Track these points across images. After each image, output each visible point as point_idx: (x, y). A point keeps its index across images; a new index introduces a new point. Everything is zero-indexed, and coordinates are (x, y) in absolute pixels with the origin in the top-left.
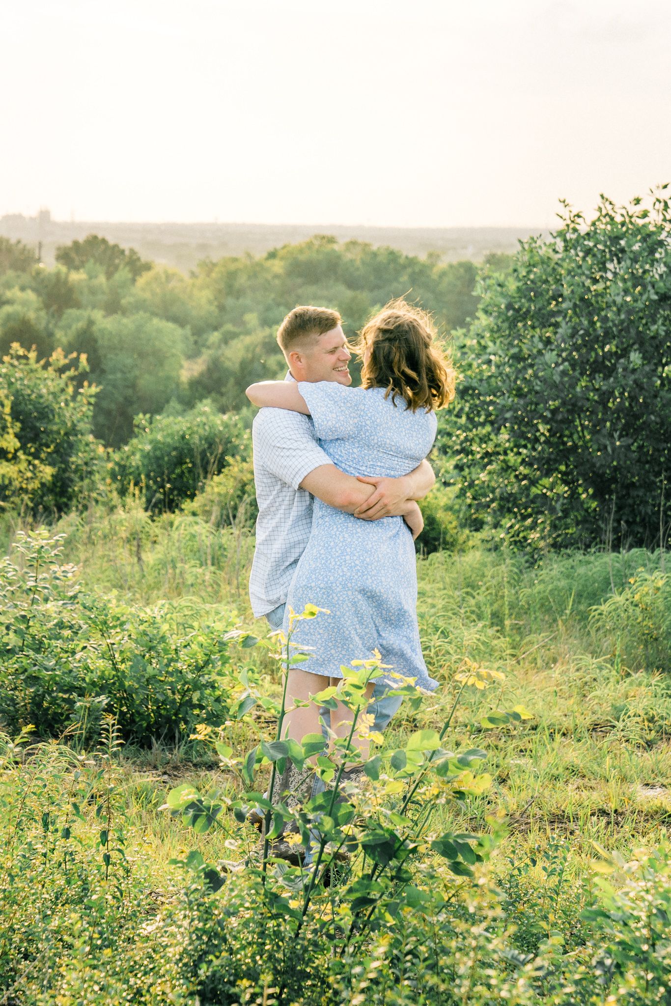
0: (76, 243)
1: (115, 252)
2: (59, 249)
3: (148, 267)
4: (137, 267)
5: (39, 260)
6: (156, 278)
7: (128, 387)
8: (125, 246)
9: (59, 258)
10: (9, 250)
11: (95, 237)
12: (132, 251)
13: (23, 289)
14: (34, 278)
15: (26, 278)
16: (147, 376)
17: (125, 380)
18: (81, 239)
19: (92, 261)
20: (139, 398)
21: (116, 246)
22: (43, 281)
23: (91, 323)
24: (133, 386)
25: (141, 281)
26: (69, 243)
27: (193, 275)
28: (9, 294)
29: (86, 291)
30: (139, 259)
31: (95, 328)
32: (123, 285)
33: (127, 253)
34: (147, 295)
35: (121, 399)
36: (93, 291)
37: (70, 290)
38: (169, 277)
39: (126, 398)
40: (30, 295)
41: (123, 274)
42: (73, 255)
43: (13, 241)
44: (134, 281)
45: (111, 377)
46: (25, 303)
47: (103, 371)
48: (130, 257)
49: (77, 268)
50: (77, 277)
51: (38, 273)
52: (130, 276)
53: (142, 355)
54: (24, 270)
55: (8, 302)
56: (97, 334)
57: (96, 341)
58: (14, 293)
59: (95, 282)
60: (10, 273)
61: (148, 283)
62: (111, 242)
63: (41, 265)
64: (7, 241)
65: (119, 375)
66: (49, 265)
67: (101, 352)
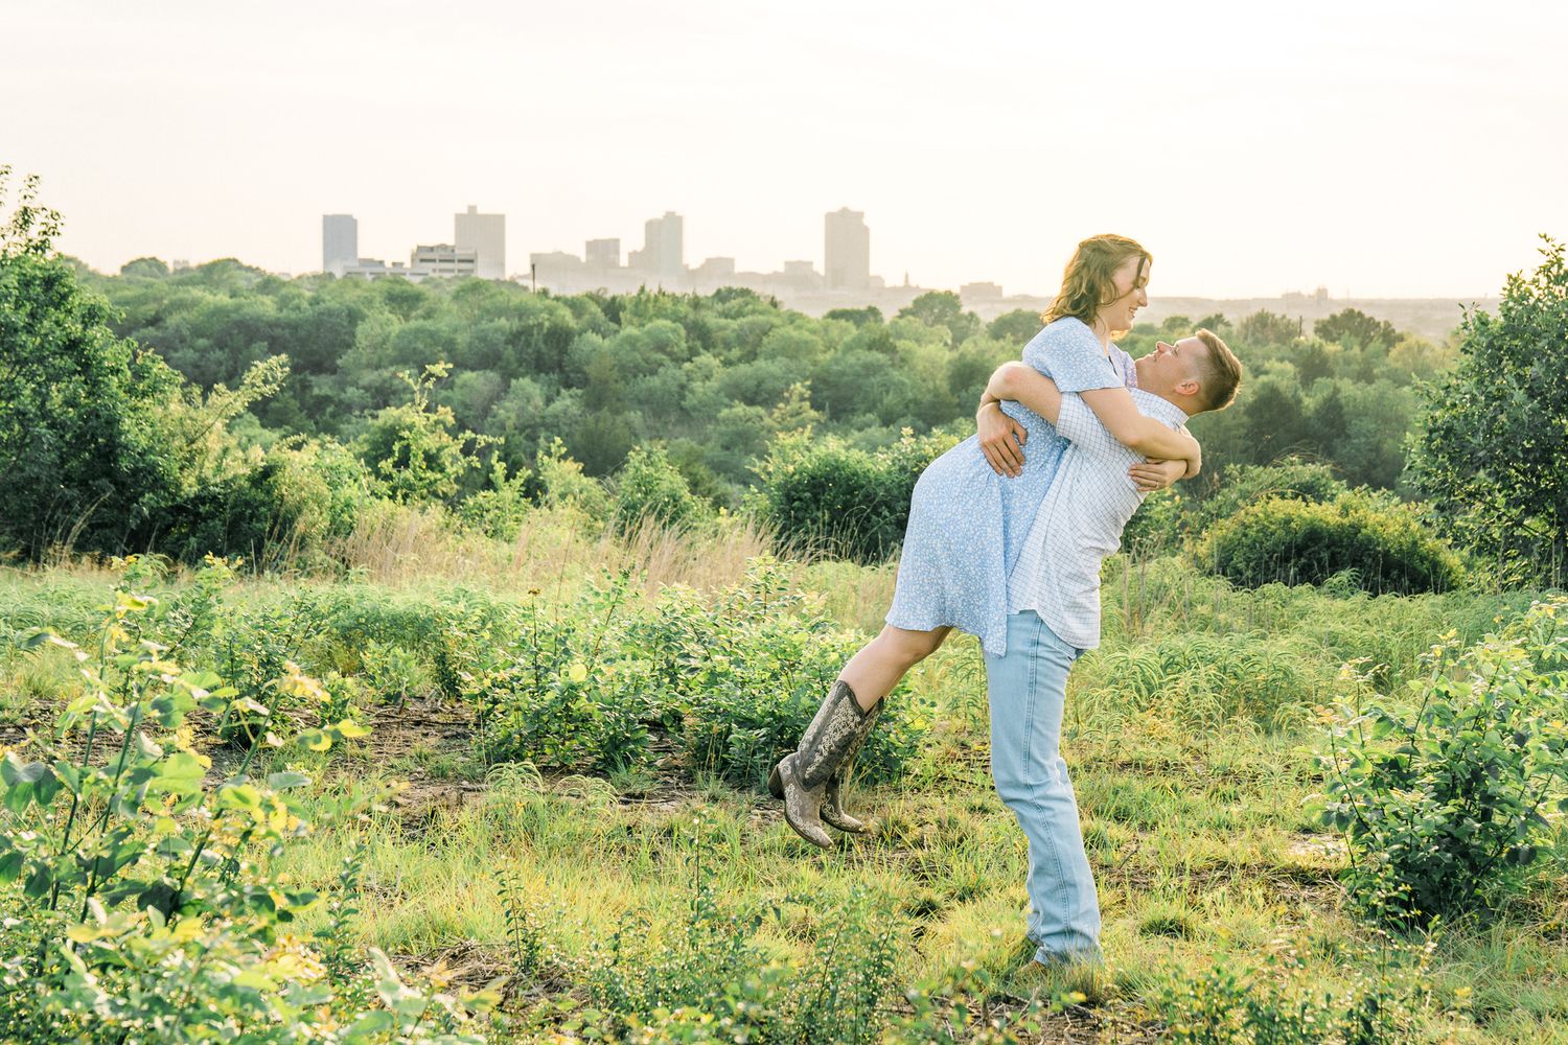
0: (1333, 317)
1: (1371, 324)
2: (1317, 322)
3: (1401, 339)
4: (1390, 338)
5: (1300, 333)
6: (1409, 349)
7: (1371, 450)
8: (1380, 318)
9: (1317, 331)
10: (1275, 325)
11: (1352, 311)
12: (1386, 323)
13: (1281, 360)
14: (1293, 350)
15: (1285, 351)
16: (1390, 441)
17: (1369, 444)
18: (1338, 312)
19: (1347, 332)
20: (1382, 462)
21: (1371, 318)
22: (1301, 352)
23: (1337, 390)
24: (1377, 449)
25: (1394, 352)
26: (1326, 317)
27: (1446, 345)
28: (1267, 365)
29: (1341, 361)
30: (1393, 331)
31: (1339, 396)
32: (1377, 355)
33: (1382, 325)
34: (1399, 365)
35: (1365, 462)
36: (1348, 362)
37: (1325, 361)
38: (1421, 349)
39: (1369, 462)
40: (1289, 367)
41: (1376, 345)
42: (1330, 328)
43: (1278, 316)
44: (1387, 351)
45: (1356, 441)
46: (1282, 373)
47: (1348, 437)
48: (1385, 329)
49: (1333, 341)
50: (1331, 348)
51: (1297, 346)
52: (1384, 346)
53: (1386, 421)
54: (1284, 344)
55: (1266, 373)
56: (1343, 401)
57: (1341, 408)
58: (1273, 365)
59: (1351, 353)
60: (1273, 346)
61: (1400, 353)
62: (1367, 314)
63: (1302, 338)
64: (1273, 316)
65: (1363, 440)
66: (1309, 337)
67: (1346, 418)
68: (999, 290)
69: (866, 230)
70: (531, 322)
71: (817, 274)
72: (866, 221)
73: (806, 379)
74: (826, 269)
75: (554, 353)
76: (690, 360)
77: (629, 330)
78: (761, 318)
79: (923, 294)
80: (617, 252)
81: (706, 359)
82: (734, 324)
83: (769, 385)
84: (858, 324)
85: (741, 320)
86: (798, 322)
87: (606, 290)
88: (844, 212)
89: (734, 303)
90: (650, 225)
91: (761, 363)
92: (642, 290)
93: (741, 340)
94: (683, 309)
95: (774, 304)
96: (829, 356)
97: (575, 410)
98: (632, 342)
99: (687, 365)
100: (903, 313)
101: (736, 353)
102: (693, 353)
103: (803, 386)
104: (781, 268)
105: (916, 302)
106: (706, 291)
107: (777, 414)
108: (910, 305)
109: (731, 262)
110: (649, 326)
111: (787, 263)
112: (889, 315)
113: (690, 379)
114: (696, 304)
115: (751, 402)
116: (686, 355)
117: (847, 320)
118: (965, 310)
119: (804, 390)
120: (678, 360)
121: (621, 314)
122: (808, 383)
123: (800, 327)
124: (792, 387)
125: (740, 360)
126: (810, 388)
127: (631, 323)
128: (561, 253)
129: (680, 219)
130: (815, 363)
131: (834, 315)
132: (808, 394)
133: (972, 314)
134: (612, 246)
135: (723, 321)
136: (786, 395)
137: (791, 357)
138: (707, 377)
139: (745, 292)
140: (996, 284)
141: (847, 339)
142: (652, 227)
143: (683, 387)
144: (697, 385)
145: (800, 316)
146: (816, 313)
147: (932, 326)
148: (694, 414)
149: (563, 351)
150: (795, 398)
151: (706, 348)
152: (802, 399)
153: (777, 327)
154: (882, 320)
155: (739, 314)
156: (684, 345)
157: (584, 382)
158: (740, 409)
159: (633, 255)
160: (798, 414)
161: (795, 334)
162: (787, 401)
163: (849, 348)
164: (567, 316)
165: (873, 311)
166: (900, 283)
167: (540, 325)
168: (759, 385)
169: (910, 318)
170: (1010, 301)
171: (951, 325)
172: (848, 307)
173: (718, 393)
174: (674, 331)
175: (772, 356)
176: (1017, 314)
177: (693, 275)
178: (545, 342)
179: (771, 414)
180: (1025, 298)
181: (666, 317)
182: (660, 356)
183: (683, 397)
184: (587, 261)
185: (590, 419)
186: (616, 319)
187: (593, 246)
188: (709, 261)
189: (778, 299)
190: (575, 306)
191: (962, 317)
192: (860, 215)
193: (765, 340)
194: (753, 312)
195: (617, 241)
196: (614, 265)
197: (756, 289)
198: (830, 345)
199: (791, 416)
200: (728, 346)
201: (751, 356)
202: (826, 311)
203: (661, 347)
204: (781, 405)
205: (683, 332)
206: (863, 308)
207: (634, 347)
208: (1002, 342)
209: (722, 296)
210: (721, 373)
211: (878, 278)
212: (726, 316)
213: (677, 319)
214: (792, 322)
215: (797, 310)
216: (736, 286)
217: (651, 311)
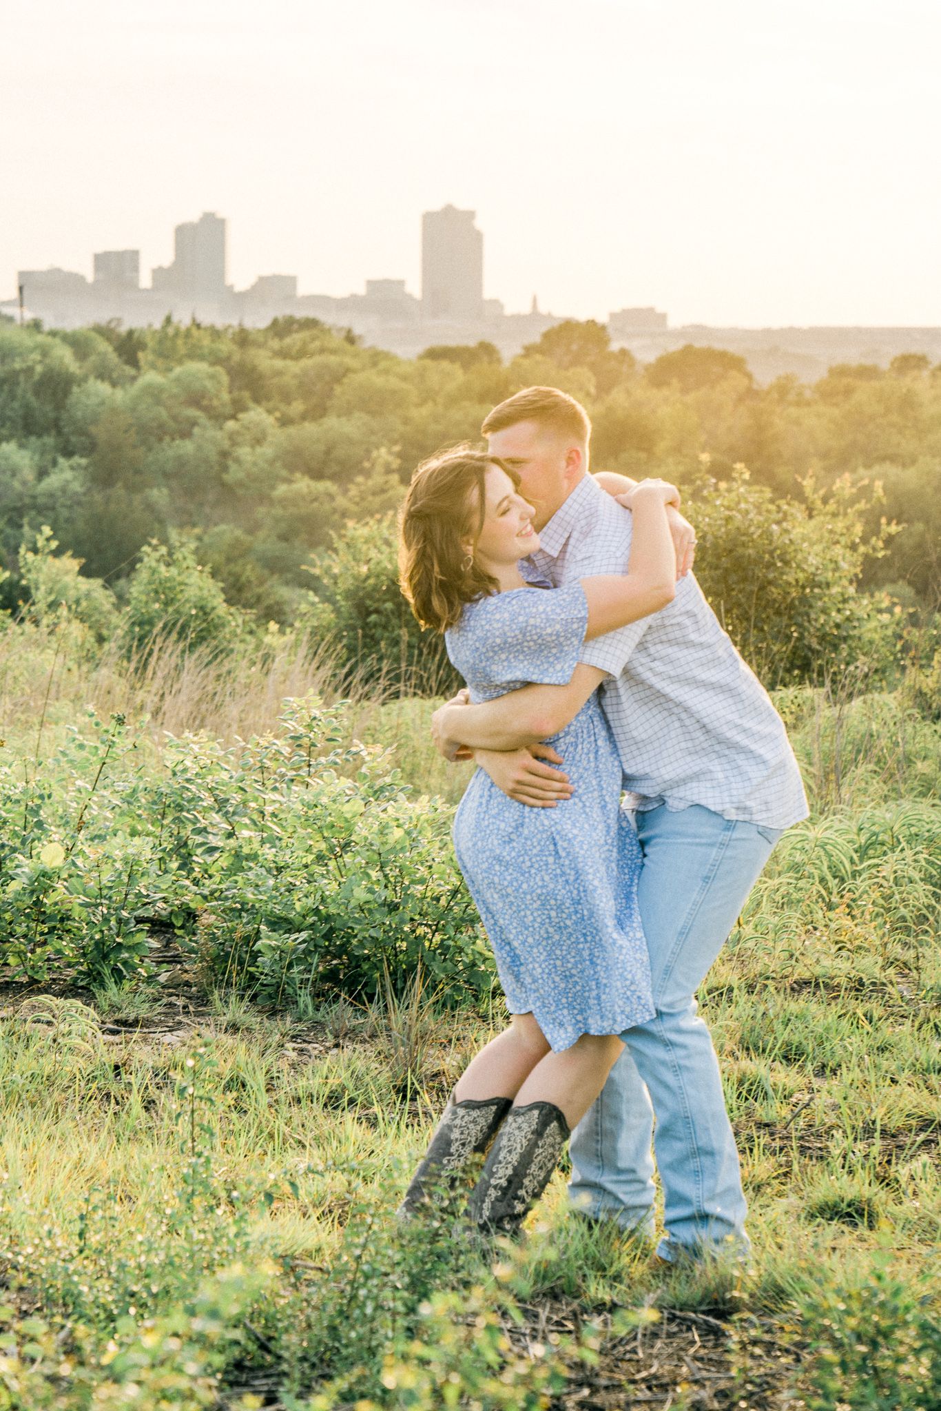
68: (663, 317)
69: (478, 237)
70: (17, 365)
71: (410, 297)
72: (479, 223)
73: (395, 443)
74: (424, 291)
75: (48, 408)
76: (234, 417)
77: (151, 377)
78: (333, 360)
79: (556, 324)
80: (136, 268)
81: (257, 415)
82: (294, 367)
83: (339, 452)
84: (466, 366)
85: (306, 362)
86: (383, 364)
87: (119, 321)
88: (449, 210)
89: (295, 340)
90: (181, 231)
91: (332, 422)
92: (168, 320)
93: (304, 388)
94: (225, 347)
95: (350, 339)
96: (425, 411)
97: (77, 487)
98: (154, 393)
99: (231, 425)
100: (529, 351)
101: (297, 407)
102: (239, 407)
103: (390, 453)
104: (361, 290)
105: (546, 336)
106: (258, 321)
107: (353, 491)
108: (535, 338)
109: (291, 281)
110: (178, 370)
111: (369, 283)
112: (509, 351)
113: (234, 444)
114: (243, 339)
115: (317, 474)
116: (228, 410)
117: (452, 361)
118: (615, 346)
119: (390, 458)
120: (218, 418)
121: (141, 355)
122: (397, 448)
123: (386, 372)
124: (375, 454)
125: (304, 417)
126: (400, 455)
127: (153, 366)
128: (59, 270)
129: (222, 222)
130: (406, 421)
131: (435, 354)
132: (396, 463)
133: (624, 352)
134: (129, 260)
135: (279, 363)
136: (366, 465)
137: (372, 413)
138: (258, 441)
139: (311, 324)
140: (659, 309)
141: (451, 387)
142: (183, 233)
143: (224, 454)
144: (244, 452)
145: (387, 356)
146: (408, 351)
147: (566, 369)
148: (240, 492)
149: (60, 405)
150: (379, 468)
151: (257, 401)
152: (388, 471)
153: (354, 371)
154: (499, 361)
155: (302, 353)
156: (226, 397)
157: (90, 449)
158: (303, 484)
159: (158, 273)
160: (383, 491)
161: (379, 381)
162: (368, 474)
163: (453, 401)
164: (65, 356)
165: (487, 350)
166: (526, 309)
167: (29, 371)
168: (328, 452)
169: (538, 357)
170: (682, 333)
171: (593, 367)
172: (452, 343)
173: (272, 462)
174: (212, 377)
175: (347, 412)
176: (688, 351)
177: (241, 298)
178: (37, 393)
179: (346, 491)
180: (700, 330)
181: (202, 358)
182: (192, 412)
183: (225, 468)
184: (96, 281)
185: (98, 497)
186: (133, 362)
187: (102, 261)
188: (263, 280)
189: (357, 331)
190: (78, 344)
191: (612, 356)
192: (471, 215)
193: (338, 389)
194: (322, 351)
195: (135, 254)
196: (133, 285)
197: (328, 318)
198: (428, 396)
199: (374, 494)
200: (287, 398)
201: (317, 412)
202: (420, 349)
203: (196, 399)
204: (360, 479)
205: (225, 379)
206: (472, 343)
207: (158, 402)
208: (665, 392)
209: (281, 328)
210: (278, 437)
211: (496, 303)
212: (283, 354)
213: (217, 360)
214: (375, 364)
215: (383, 346)
216: (300, 314)
217: (182, 350)
